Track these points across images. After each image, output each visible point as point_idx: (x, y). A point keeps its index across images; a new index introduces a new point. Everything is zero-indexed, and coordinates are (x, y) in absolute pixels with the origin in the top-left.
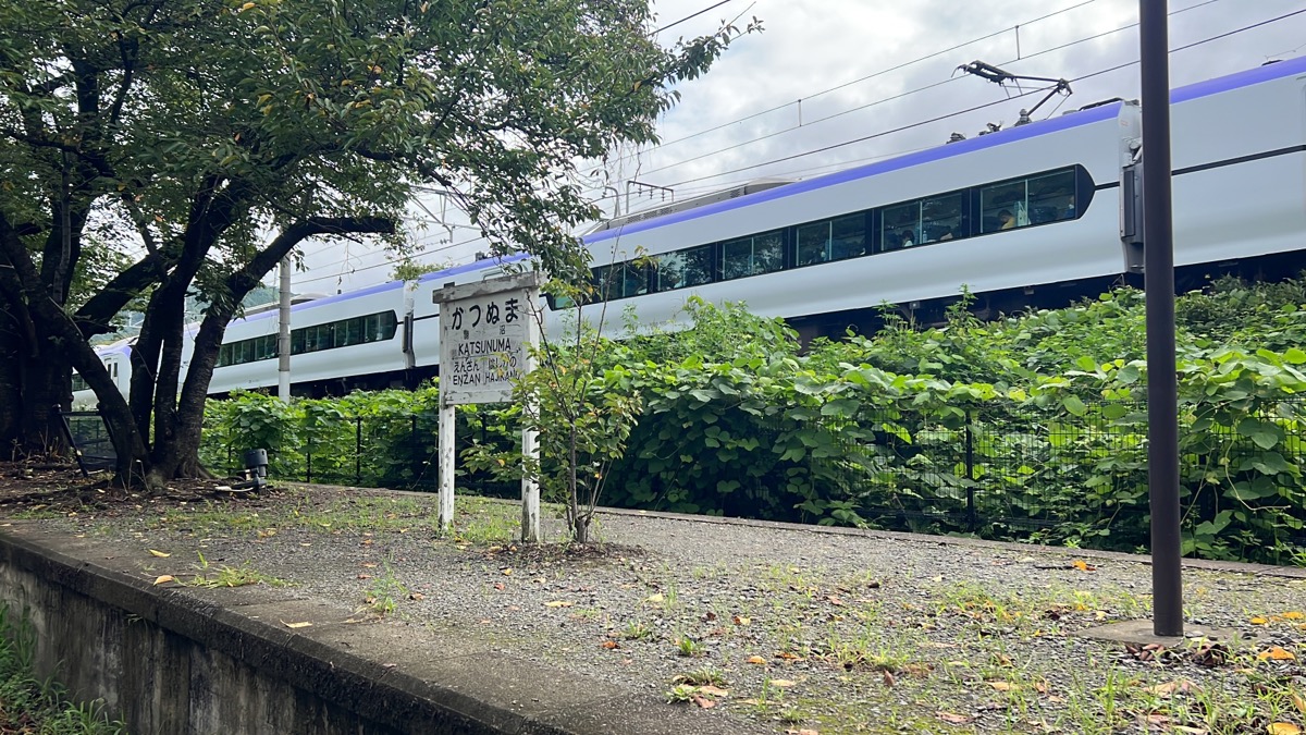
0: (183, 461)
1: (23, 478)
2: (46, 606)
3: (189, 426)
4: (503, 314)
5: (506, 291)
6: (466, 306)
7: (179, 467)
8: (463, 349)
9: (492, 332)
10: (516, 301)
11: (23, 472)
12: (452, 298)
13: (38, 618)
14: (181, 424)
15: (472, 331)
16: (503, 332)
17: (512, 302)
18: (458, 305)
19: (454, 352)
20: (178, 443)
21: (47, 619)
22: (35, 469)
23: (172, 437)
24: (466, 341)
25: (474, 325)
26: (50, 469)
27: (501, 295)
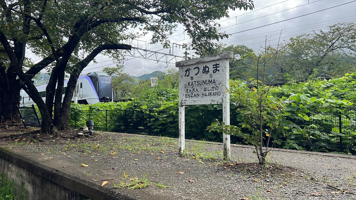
0: (64, 124)
1: (5, 129)
2: (33, 184)
3: (66, 112)
4: (211, 69)
5: (213, 61)
6: (192, 68)
7: (63, 126)
8: (190, 84)
9: (206, 77)
10: (219, 64)
11: (5, 127)
12: (185, 64)
13: (29, 188)
14: (63, 112)
15: (195, 77)
16: (211, 76)
17: (216, 65)
18: (188, 67)
19: (186, 85)
20: (63, 118)
21: (34, 189)
22: (9, 125)
23: (60, 116)
24: (192, 81)
25: (196, 75)
26: (14, 125)
27: (211, 62)
